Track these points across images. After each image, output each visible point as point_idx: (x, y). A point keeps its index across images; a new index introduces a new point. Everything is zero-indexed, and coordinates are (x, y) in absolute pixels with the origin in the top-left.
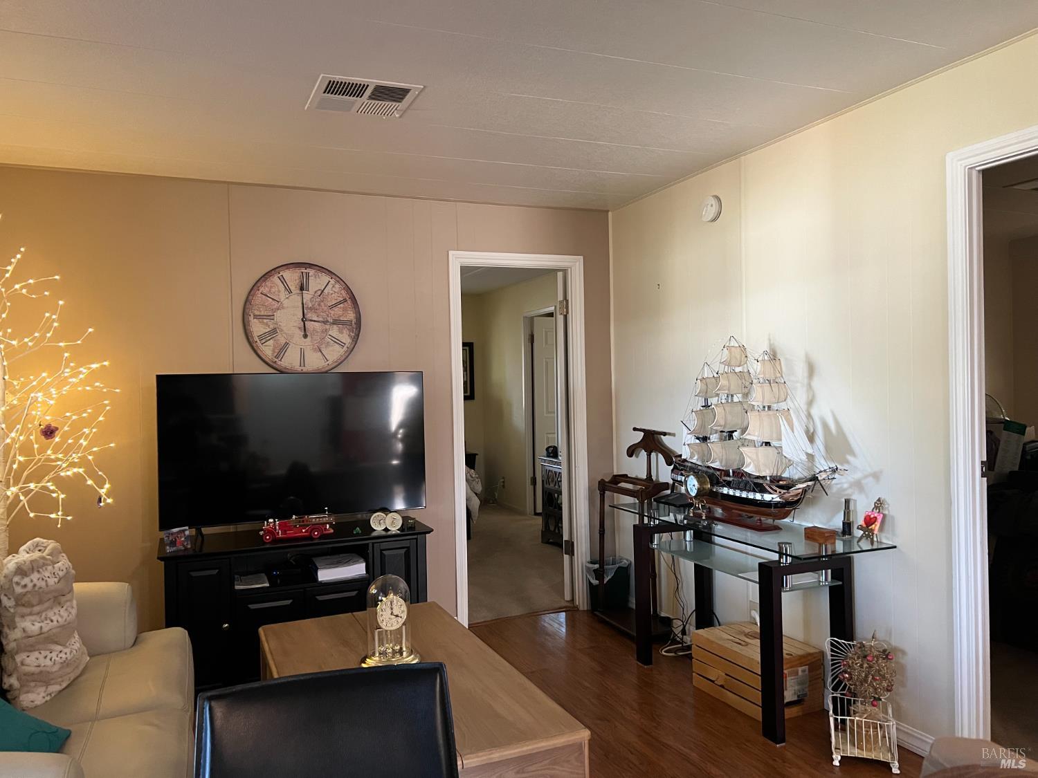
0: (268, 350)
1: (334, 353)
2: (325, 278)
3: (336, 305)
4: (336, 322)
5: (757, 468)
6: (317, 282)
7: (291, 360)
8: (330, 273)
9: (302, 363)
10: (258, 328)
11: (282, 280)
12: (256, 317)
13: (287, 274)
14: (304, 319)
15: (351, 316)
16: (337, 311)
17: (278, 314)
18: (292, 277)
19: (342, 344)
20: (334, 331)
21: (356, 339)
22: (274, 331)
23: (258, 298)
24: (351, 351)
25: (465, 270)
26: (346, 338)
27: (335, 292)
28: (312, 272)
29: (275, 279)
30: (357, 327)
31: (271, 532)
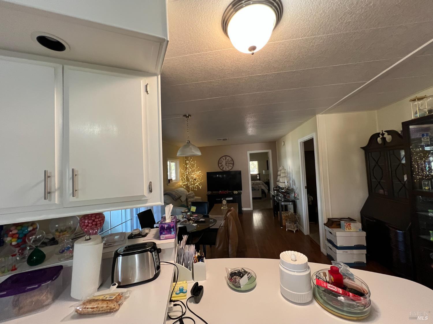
0: (221, 168)
1: (230, 168)
2: (228, 157)
3: (230, 161)
4: (231, 163)
5: (282, 186)
6: (228, 158)
7: (224, 169)
8: (229, 157)
9: (226, 169)
10: (220, 165)
11: (223, 158)
12: (220, 164)
13: (223, 157)
14: (226, 163)
15: (232, 162)
16: (230, 162)
17: (222, 163)
18: (224, 158)
19: (231, 167)
20: (230, 165)
21: (233, 166)
22: (222, 166)
23: (220, 161)
24: (232, 168)
25: (250, 154)
26: (232, 165)
27: (230, 159)
28: (227, 157)
29: (222, 158)
30: (233, 164)
31: (220, 193)
